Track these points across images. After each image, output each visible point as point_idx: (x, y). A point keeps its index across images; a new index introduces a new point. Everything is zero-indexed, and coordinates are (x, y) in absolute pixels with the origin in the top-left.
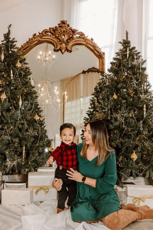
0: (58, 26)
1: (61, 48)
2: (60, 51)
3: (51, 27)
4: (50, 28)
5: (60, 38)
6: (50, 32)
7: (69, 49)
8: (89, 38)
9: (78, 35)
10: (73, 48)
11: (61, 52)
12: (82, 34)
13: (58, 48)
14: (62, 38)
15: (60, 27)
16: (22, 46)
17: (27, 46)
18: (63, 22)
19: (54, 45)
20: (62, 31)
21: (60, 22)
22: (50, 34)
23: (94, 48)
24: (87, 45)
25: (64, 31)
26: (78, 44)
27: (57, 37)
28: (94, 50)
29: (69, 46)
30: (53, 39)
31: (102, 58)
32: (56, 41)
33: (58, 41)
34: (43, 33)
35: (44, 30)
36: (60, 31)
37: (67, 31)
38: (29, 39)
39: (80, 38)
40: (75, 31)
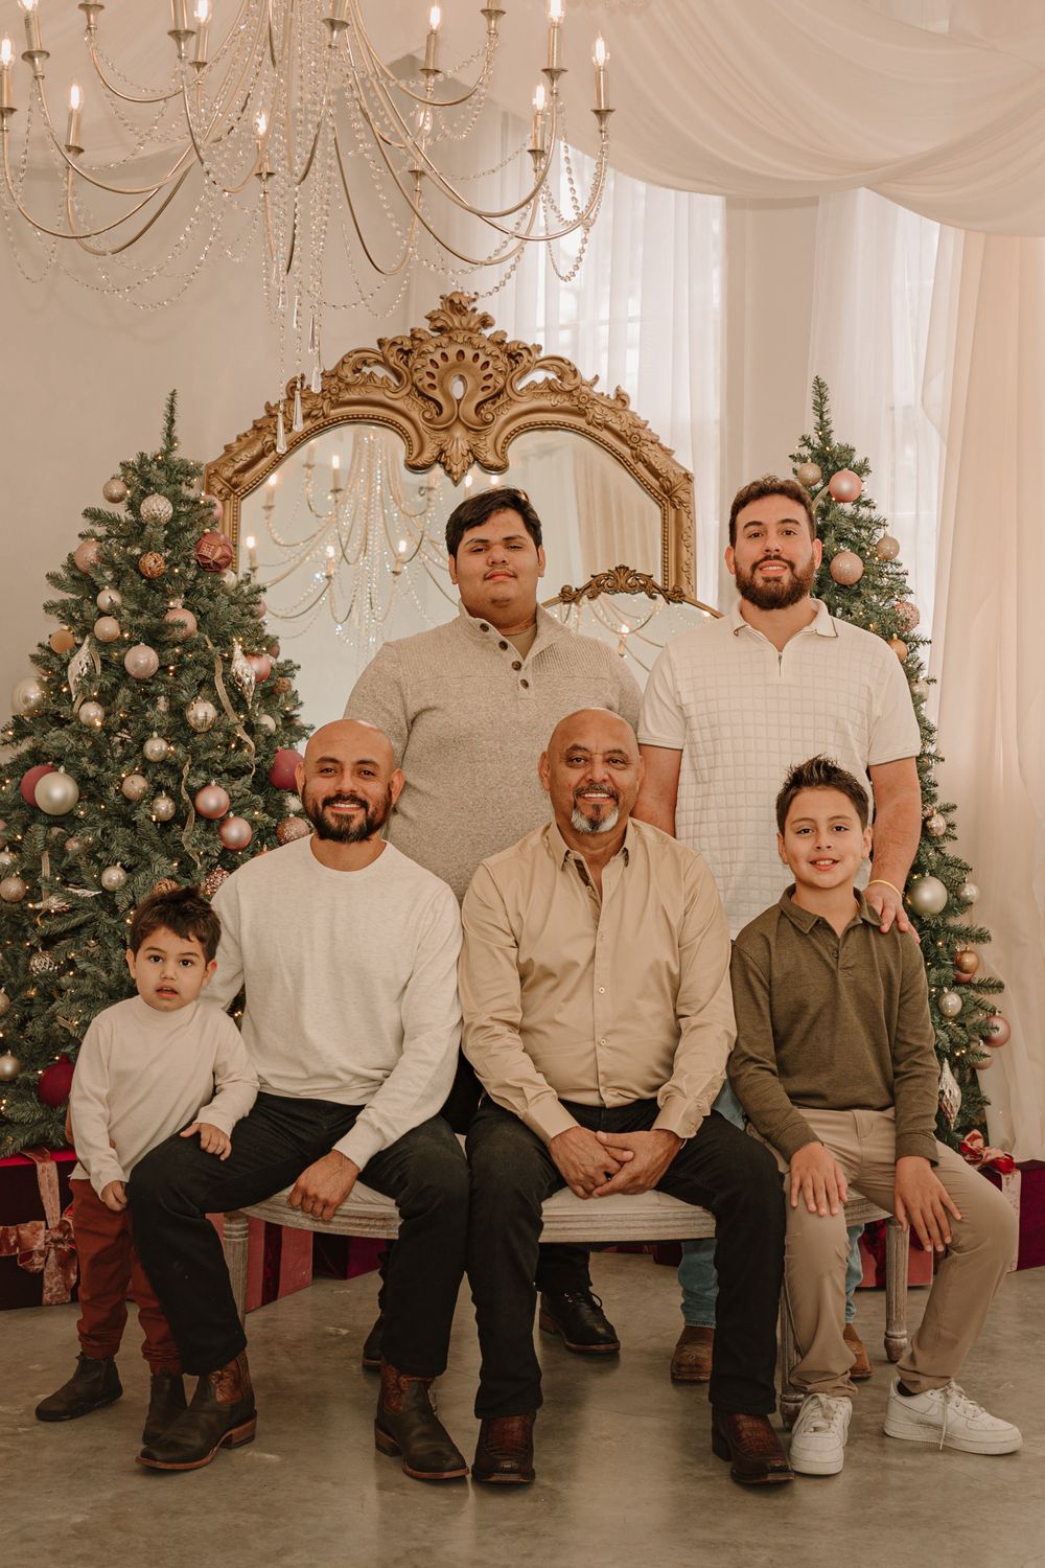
0: (425, 325)
1: (442, 452)
2: (438, 470)
3: (390, 337)
4: (381, 343)
5: (437, 394)
6: (385, 363)
7: (492, 459)
8: (604, 388)
9: (539, 376)
10: (513, 452)
11: (449, 472)
12: (564, 368)
13: (427, 456)
14: (448, 395)
15: (440, 329)
16: (228, 448)
17: (255, 451)
18: (455, 306)
19: (410, 446)
20: (452, 352)
21: (437, 305)
22: (380, 372)
23: (632, 448)
24: (590, 429)
25: (461, 353)
26: (543, 427)
27: (421, 394)
28: (631, 461)
29: (490, 440)
30: (398, 404)
31: (675, 507)
32: (415, 415)
33: (427, 415)
34: (342, 374)
35: (349, 355)
36: (437, 357)
37: (476, 356)
38: (268, 407)
39: (554, 391)
40: (521, 355)
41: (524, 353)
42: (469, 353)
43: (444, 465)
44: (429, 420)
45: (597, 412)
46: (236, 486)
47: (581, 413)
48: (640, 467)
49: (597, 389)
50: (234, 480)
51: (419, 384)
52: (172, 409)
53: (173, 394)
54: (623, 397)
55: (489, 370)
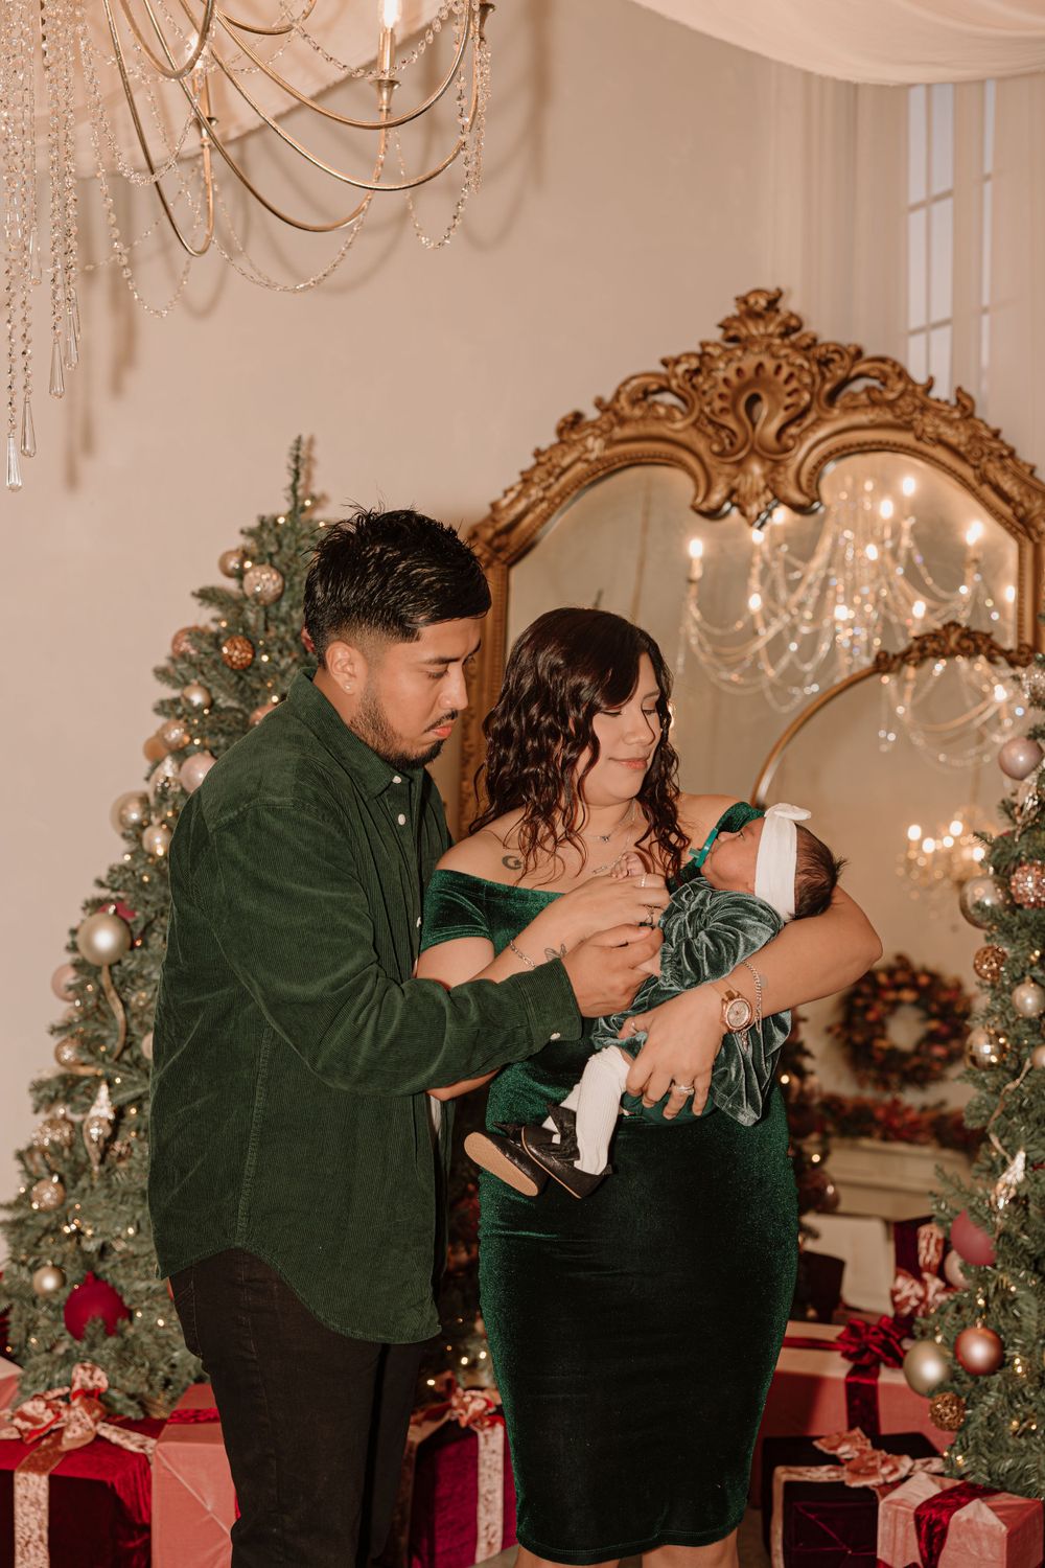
0: (717, 335)
1: (735, 491)
2: (734, 515)
3: (675, 354)
4: (664, 362)
5: (729, 421)
6: (670, 389)
7: (798, 498)
8: (941, 391)
9: (858, 385)
11: (743, 514)
12: (888, 371)
14: (743, 420)
15: (734, 339)
16: (494, 506)
17: (521, 506)
18: (751, 308)
19: (697, 486)
20: (748, 366)
21: (732, 310)
22: (667, 399)
23: (975, 467)
24: (921, 446)
25: (760, 366)
26: (863, 449)
27: (711, 422)
28: (974, 483)
29: (791, 474)
30: (681, 437)
31: (1031, 539)
32: (701, 446)
33: (716, 448)
34: (618, 406)
35: (625, 383)
36: (731, 374)
37: (778, 369)
38: (538, 453)
39: (874, 404)
40: (832, 360)
41: (836, 357)
42: (770, 365)
43: (738, 505)
44: (722, 454)
45: (929, 424)
46: (499, 549)
47: (907, 427)
48: (986, 490)
49: (934, 394)
50: (496, 543)
51: (707, 409)
52: (297, 459)
53: (299, 441)
54: (966, 402)
55: (794, 384)
